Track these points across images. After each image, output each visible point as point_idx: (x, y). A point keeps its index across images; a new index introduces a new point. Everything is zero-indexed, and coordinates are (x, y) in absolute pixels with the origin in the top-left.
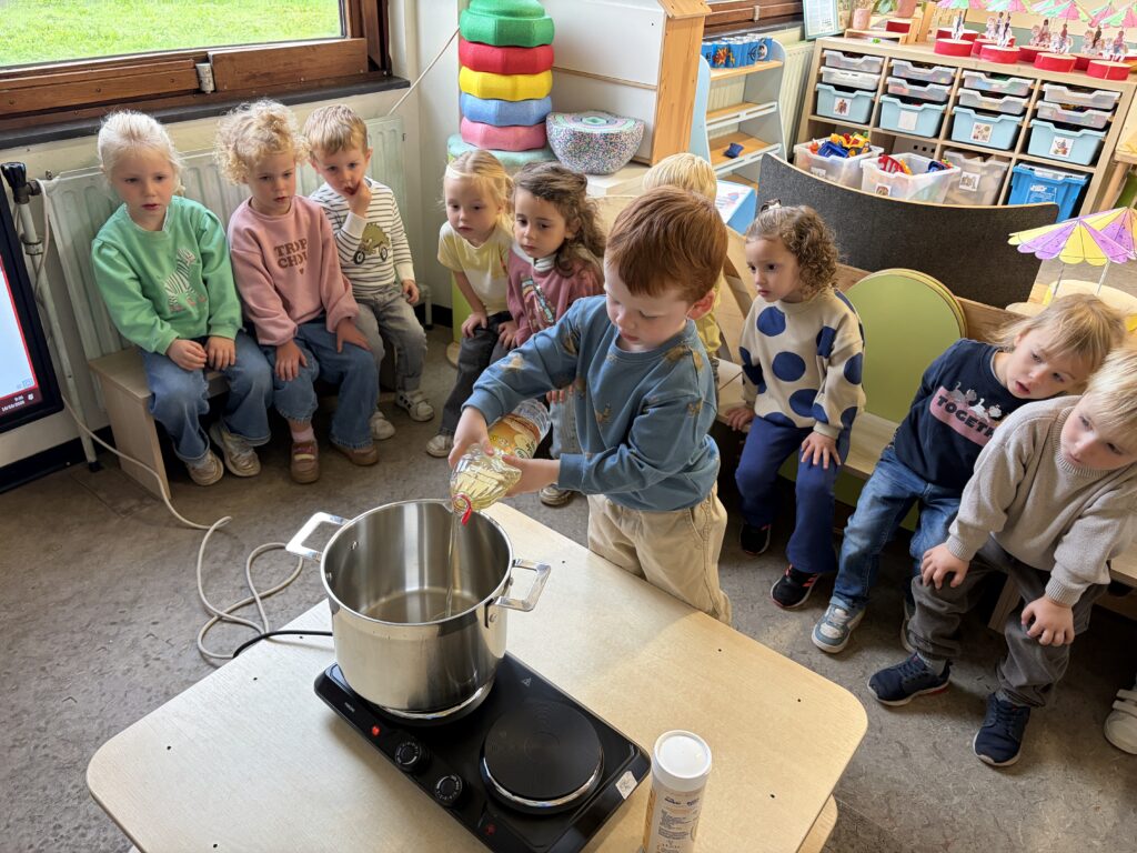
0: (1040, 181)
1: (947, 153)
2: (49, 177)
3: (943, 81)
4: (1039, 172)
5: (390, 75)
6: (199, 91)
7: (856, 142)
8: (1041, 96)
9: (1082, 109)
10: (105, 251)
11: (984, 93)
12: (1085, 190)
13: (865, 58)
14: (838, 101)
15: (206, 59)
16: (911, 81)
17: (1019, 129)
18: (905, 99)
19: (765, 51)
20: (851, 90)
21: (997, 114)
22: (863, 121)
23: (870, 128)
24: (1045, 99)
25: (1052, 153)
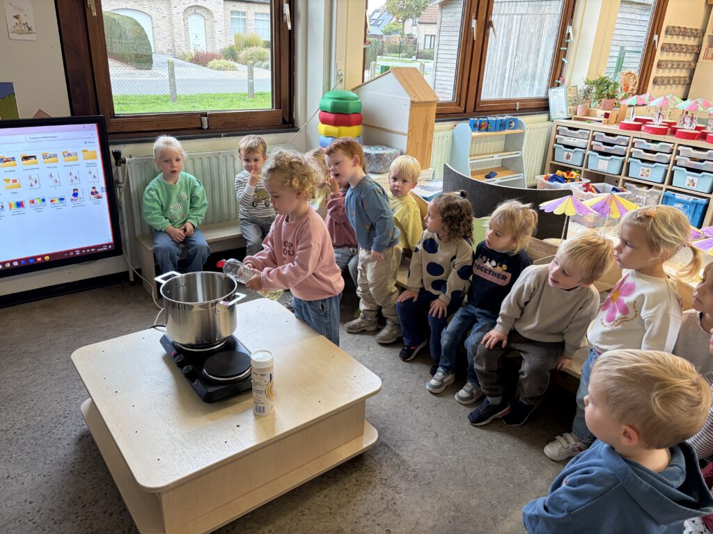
0: (680, 201)
1: (626, 184)
2: (131, 157)
3: (623, 144)
4: (678, 196)
5: (293, 126)
6: (201, 128)
7: (572, 175)
8: (678, 153)
9: (702, 161)
10: (151, 192)
11: (646, 151)
12: (706, 206)
13: (580, 131)
14: (566, 153)
15: (205, 115)
16: (605, 144)
17: (666, 171)
18: (602, 153)
19: (513, 124)
20: (573, 148)
21: (653, 162)
22: (579, 164)
23: (583, 169)
24: (681, 154)
25: (686, 185)
